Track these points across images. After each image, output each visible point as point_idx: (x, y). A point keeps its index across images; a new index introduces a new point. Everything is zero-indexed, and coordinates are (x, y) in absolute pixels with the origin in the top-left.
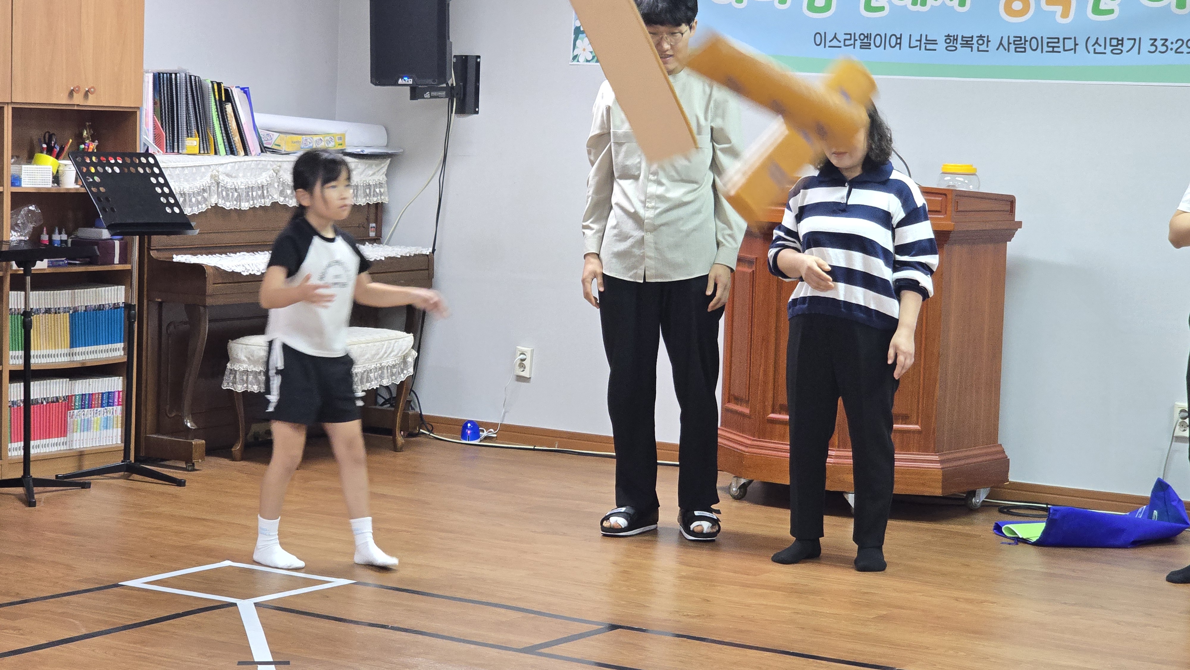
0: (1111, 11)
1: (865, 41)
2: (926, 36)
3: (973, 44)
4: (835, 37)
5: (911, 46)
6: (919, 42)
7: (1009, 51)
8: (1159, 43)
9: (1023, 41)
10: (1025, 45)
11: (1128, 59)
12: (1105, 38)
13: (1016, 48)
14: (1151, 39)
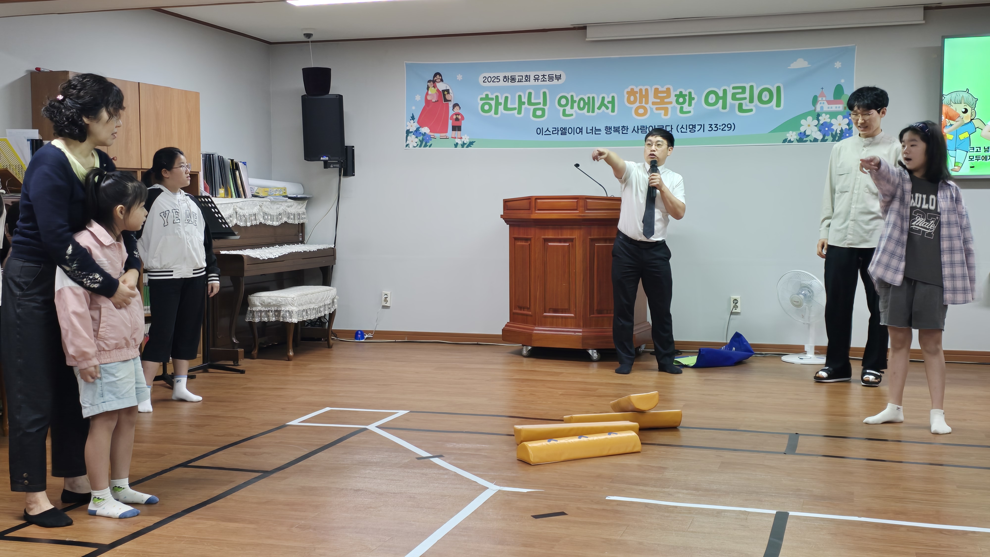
0: (690, 112)
1: (564, 131)
2: (595, 127)
3: (620, 130)
4: (548, 130)
5: (588, 132)
6: (592, 131)
7: (638, 133)
8: (713, 126)
9: (645, 128)
10: (646, 130)
11: (698, 134)
12: (687, 125)
13: (642, 132)
14: (709, 125)
